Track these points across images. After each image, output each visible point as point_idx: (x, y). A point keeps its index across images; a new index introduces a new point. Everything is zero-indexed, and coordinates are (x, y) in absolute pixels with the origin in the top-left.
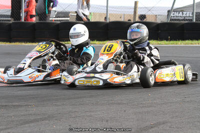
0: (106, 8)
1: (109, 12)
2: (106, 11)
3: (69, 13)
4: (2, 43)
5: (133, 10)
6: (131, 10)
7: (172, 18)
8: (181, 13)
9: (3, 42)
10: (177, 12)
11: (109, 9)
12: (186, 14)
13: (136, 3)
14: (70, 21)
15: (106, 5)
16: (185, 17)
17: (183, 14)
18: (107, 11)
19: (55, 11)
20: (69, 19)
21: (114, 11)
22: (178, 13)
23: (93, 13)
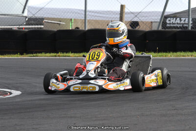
0: (84, 13)
1: (87, 18)
2: (83, 16)
3: (43, 19)
5: (119, 16)
6: (117, 16)
7: (168, 25)
8: (178, 19)
10: (173, 17)
11: (87, 13)
12: (185, 21)
13: (122, 7)
14: (44, 29)
15: (84, 9)
16: (183, 24)
17: (181, 20)
18: (85, 17)
19: (26, 17)
20: (42, 26)
21: (96, 16)
22: (175, 19)
23: (74, 19)
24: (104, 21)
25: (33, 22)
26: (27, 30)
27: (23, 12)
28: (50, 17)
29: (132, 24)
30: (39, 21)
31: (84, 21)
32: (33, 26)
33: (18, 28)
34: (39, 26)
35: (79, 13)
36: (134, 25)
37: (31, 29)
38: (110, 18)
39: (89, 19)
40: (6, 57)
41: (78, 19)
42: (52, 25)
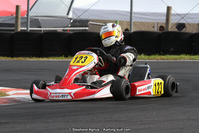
0: (130, 15)
1: (133, 20)
2: (129, 18)
3: (88, 21)
4: (2, 58)
5: (165, 17)
6: (163, 17)
9: (3, 56)
11: (133, 15)
13: (169, 9)
14: (89, 31)
15: (130, 11)
18: (131, 19)
19: (71, 19)
20: (87, 28)
21: (142, 18)
23: (120, 21)
24: (150, 23)
25: (78, 24)
26: (72, 32)
27: (68, 14)
28: (95, 19)
29: (178, 26)
30: (84, 23)
31: (129, 23)
32: (78, 28)
33: (63, 30)
34: (84, 28)
35: (124, 15)
36: (180, 27)
37: (76, 31)
38: (156, 20)
39: (134, 21)
40: (51, 59)
41: (123, 21)
42: (97, 26)
